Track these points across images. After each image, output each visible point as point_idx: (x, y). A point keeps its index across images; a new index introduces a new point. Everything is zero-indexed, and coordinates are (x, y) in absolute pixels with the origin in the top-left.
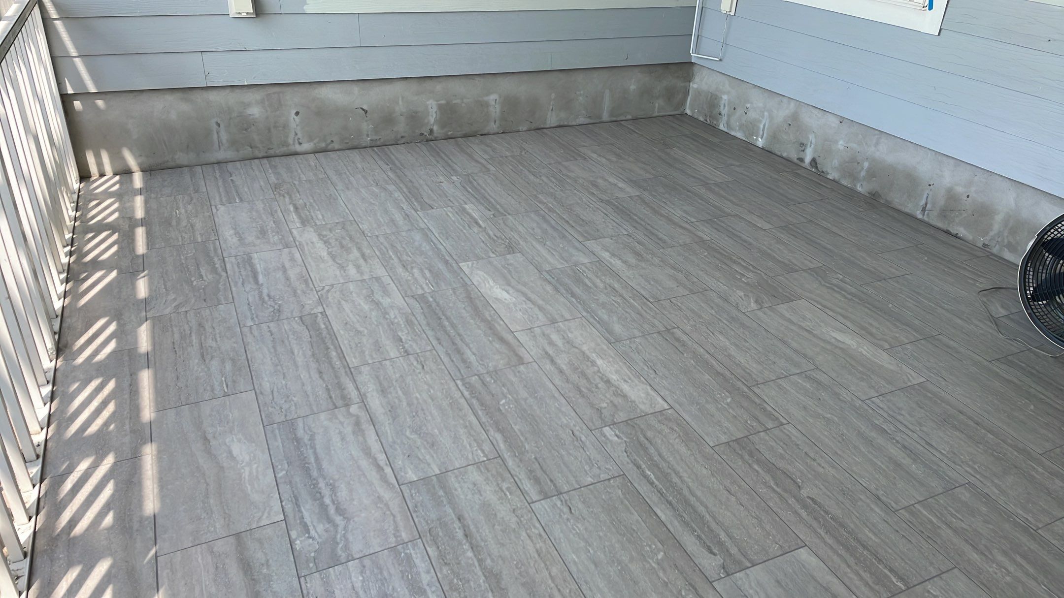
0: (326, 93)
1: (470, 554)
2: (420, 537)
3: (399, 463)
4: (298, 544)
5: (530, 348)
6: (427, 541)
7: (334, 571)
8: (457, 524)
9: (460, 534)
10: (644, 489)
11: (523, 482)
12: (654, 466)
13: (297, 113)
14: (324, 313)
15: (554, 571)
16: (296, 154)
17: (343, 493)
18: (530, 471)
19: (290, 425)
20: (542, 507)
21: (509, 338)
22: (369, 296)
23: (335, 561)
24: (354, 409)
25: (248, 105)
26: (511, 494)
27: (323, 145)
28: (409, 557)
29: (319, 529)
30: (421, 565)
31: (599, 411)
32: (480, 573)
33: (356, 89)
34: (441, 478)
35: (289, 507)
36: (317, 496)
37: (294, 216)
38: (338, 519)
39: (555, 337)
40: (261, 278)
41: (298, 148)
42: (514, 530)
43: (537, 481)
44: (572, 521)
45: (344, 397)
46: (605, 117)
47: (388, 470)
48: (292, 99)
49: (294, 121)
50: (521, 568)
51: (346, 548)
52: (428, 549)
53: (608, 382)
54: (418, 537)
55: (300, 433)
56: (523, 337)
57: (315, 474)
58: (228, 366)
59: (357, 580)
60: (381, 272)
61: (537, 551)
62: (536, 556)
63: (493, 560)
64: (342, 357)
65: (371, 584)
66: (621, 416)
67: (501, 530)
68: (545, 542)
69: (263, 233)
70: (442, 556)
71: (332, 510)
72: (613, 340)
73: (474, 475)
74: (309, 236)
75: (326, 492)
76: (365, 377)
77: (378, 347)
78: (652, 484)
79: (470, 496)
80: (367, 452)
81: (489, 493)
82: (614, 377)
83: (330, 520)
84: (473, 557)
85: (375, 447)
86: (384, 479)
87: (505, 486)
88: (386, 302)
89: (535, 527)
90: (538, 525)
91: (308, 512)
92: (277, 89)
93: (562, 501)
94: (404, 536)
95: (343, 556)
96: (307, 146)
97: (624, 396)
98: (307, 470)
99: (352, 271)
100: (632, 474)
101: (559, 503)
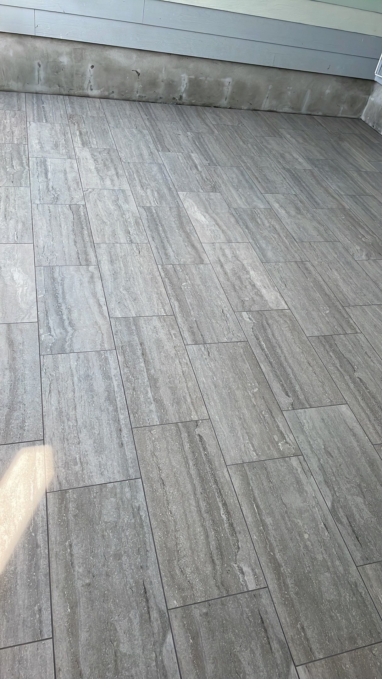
0: (114, 55)
1: (143, 364)
2: (116, 349)
3: (112, 305)
4: (43, 337)
5: (210, 255)
6: (119, 352)
7: (61, 356)
8: (139, 347)
9: (139, 353)
10: (257, 352)
11: (184, 332)
12: (268, 340)
13: (92, 67)
14: (85, 206)
15: (190, 384)
16: (88, 96)
17: (75, 315)
18: (191, 327)
19: (51, 269)
20: (193, 349)
21: (198, 246)
22: (116, 202)
23: (63, 351)
24: (91, 268)
25: (60, 55)
26: (175, 337)
27: (106, 93)
28: (106, 359)
29: (57, 332)
30: (112, 363)
31: (243, 302)
32: (146, 376)
33: (134, 55)
34: (136, 319)
35: (41, 315)
36: (59, 313)
37: (78, 139)
38: (69, 329)
39: (227, 252)
40: (50, 175)
41: (90, 93)
42: (172, 358)
43: (193, 333)
44: (208, 360)
45: (87, 260)
46: (304, 110)
47: (105, 308)
48: (91, 55)
49: (89, 72)
50: (171, 378)
51: (71, 345)
52: (119, 356)
53: (254, 286)
54: (114, 349)
55: (56, 275)
56: (207, 247)
57: (60, 300)
58: (20, 226)
59: (74, 364)
60: (126, 187)
61: (183, 372)
62: (181, 374)
63: (155, 371)
64: (91, 235)
65: (81, 368)
66: (256, 308)
67: (165, 356)
68: (189, 368)
69: (56, 146)
70: (126, 362)
71: (66, 323)
72: (265, 260)
73: (156, 322)
74: (85, 154)
75: (65, 312)
76: (102, 250)
77: (114, 234)
78: (263, 350)
79: (150, 333)
80: (94, 295)
81: (162, 334)
82: (258, 284)
83: (64, 328)
84: (144, 367)
85: (100, 293)
86: (101, 313)
87: (173, 332)
88: (125, 207)
89: (185, 359)
90: (187, 358)
91: (53, 320)
92: (80, 46)
93: (205, 348)
94: (106, 346)
95: (68, 350)
96: (95, 92)
97: (262, 296)
98: (56, 297)
99: (108, 182)
100: (253, 342)
101: (203, 349)
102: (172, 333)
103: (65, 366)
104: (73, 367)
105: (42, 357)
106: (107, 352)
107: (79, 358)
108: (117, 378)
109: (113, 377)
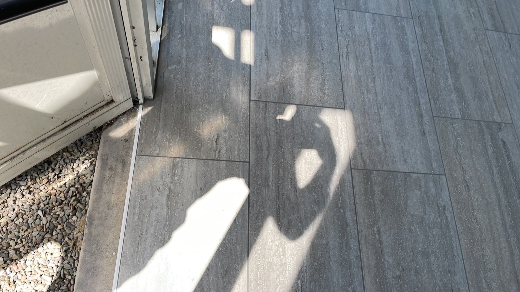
102: (471, 12)
103: (361, 26)
104: (370, 30)
105: (336, 10)
106: (403, 19)
107: (375, 20)
108: (415, 54)
109: (411, 52)
